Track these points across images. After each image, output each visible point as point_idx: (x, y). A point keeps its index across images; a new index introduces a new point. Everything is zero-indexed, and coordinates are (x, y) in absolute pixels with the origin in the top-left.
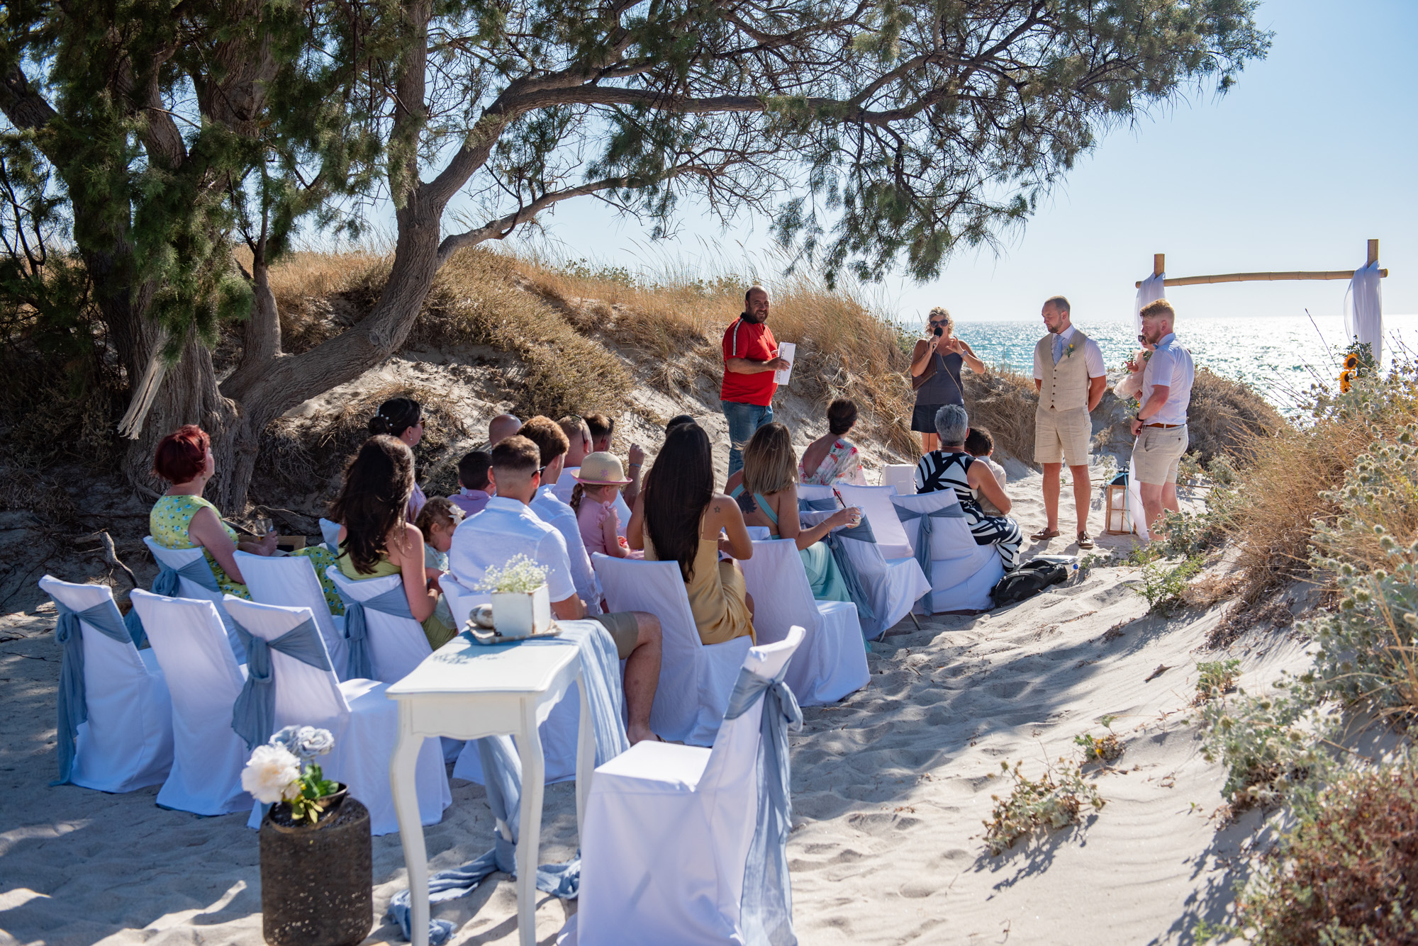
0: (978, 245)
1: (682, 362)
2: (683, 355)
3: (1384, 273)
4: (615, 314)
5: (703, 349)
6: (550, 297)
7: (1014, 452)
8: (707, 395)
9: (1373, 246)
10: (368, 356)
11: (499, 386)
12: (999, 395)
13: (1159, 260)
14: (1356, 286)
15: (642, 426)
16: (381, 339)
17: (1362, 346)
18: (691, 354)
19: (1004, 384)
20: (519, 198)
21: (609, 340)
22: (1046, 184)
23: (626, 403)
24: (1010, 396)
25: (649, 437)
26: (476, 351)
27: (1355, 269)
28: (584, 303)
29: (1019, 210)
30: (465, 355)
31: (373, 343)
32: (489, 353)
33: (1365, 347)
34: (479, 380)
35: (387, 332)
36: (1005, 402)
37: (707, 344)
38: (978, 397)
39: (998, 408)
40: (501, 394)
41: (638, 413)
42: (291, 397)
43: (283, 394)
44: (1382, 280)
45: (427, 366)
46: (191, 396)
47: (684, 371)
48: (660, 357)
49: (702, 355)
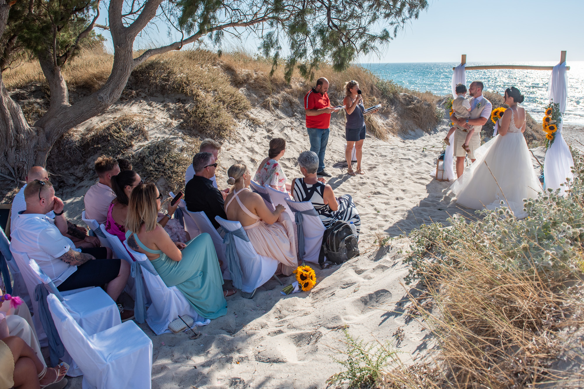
0: (368, 54)
1: (278, 96)
2: (279, 93)
3: (568, 68)
4: (255, 76)
5: (289, 90)
6: (229, 69)
7: (419, 126)
8: (287, 109)
9: (564, 54)
10: (99, 106)
11: (181, 112)
12: (414, 104)
13: (464, 57)
14: (554, 74)
15: (250, 126)
16: (104, 98)
17: (555, 105)
18: (283, 92)
19: (418, 99)
20: (182, 32)
21: (249, 87)
22: (402, 24)
23: (245, 115)
24: (418, 105)
25: (251, 130)
26: (178, 96)
27: (554, 65)
28: (242, 71)
29: (385, 37)
30: (173, 98)
31: (99, 100)
32: (182, 97)
33: (556, 105)
34: (173, 109)
35: (108, 95)
36: (417, 107)
37: (291, 88)
38: (408, 105)
39: (415, 110)
40: (180, 115)
41: (250, 120)
42: (67, 124)
43: (63, 123)
44: (567, 71)
45: (154, 104)
46: (7, 128)
47: (278, 100)
48: (268, 94)
49: (288, 93)
